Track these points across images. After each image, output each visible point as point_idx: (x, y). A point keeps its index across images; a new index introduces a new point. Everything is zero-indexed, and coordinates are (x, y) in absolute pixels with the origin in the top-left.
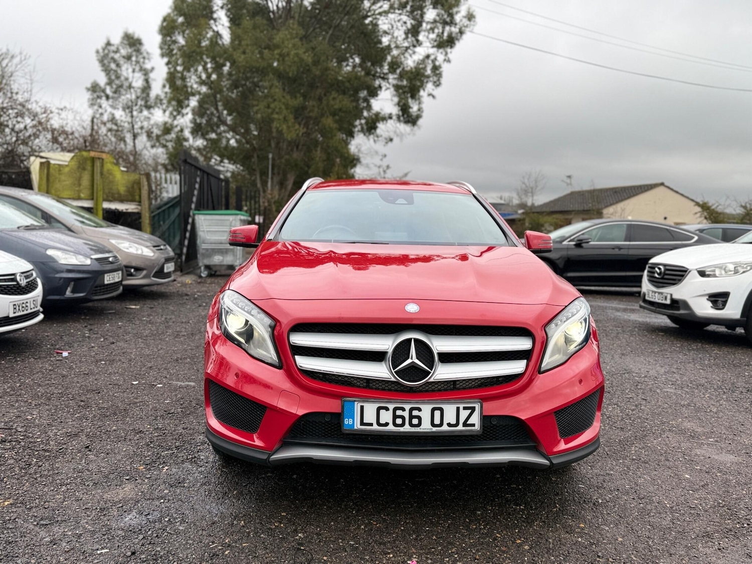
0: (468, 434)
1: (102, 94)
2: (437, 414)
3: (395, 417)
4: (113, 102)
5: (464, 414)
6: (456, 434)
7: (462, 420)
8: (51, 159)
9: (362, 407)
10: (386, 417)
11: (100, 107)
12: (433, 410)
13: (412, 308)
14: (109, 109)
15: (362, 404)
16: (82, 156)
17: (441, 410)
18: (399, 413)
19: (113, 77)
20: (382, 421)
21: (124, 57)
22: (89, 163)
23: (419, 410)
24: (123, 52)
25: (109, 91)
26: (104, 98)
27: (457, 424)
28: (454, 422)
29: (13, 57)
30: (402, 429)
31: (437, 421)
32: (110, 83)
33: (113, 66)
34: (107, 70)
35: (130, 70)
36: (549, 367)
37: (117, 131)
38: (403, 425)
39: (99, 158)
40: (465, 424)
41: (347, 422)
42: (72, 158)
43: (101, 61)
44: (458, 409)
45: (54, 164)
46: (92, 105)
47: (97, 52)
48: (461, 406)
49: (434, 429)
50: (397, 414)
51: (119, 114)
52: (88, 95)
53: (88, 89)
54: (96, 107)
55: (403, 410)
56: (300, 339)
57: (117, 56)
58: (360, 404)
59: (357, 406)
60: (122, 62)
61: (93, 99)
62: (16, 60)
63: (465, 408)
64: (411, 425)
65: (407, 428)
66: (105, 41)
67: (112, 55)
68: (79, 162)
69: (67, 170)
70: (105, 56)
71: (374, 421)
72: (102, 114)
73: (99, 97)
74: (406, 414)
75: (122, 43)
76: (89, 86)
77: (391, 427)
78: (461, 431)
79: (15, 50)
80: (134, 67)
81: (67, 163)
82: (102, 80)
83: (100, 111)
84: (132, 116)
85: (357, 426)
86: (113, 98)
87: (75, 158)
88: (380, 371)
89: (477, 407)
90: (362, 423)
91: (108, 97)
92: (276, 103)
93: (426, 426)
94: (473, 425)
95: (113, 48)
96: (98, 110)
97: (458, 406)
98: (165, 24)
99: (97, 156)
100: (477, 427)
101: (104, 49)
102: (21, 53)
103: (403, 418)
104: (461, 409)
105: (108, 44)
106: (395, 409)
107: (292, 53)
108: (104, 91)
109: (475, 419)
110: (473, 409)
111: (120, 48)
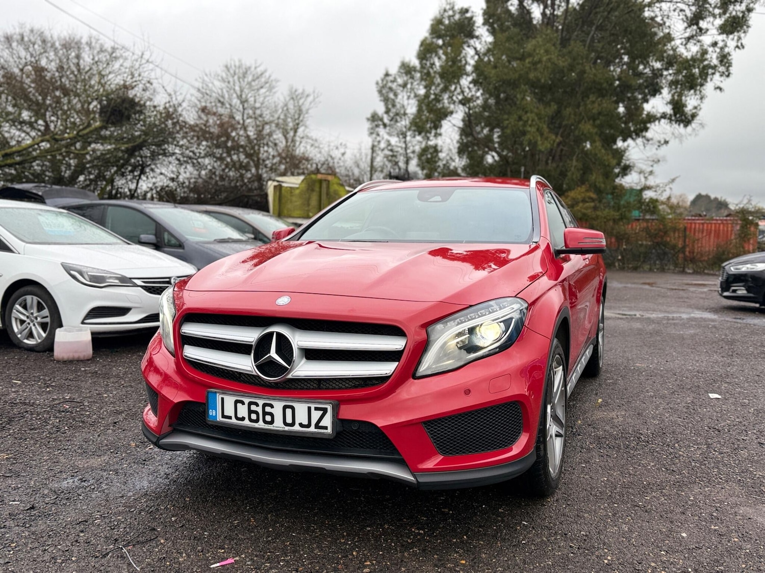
0: (319, 436)
1: (380, 123)
2: (289, 412)
3: (250, 412)
4: (389, 130)
5: (316, 415)
6: (307, 435)
7: (314, 422)
8: (282, 182)
9: (223, 399)
10: (243, 411)
11: (378, 135)
12: (285, 407)
13: (283, 301)
14: (386, 137)
15: (223, 396)
16: (311, 178)
17: (293, 408)
18: (253, 408)
19: (390, 106)
20: (240, 415)
21: (400, 86)
22: (317, 185)
23: (272, 406)
24: (400, 81)
25: (386, 120)
26: (382, 127)
27: (309, 426)
28: (306, 422)
29: (308, 96)
30: (256, 425)
31: (289, 420)
32: (387, 111)
33: (391, 96)
34: (386, 100)
35: (406, 97)
36: (429, 372)
37: (392, 156)
38: (257, 421)
39: (325, 180)
40: (317, 426)
41: (211, 413)
42: (303, 181)
43: (380, 92)
44: (309, 409)
45: (287, 187)
46: (372, 133)
47: (377, 83)
48: (313, 406)
49: (287, 428)
50: (252, 409)
51: (394, 140)
52: (367, 125)
53: (368, 119)
54: (374, 136)
55: (257, 405)
56: (191, 329)
57: (394, 86)
58: (221, 396)
59: (219, 397)
60: (399, 91)
61: (372, 128)
62: (310, 99)
63: (316, 409)
64: (265, 422)
65: (261, 425)
66: (384, 72)
67: (390, 84)
68: (309, 184)
69: (297, 192)
70: (383, 87)
71: (233, 415)
72: (379, 142)
73: (377, 126)
74: (260, 410)
75: (399, 72)
76: (369, 116)
77: (246, 422)
78: (312, 433)
79: (309, 90)
80: (409, 94)
81: (297, 186)
82: (380, 109)
83: (378, 139)
84: (405, 142)
85: (219, 418)
86: (390, 126)
87: (305, 181)
88: (245, 364)
89: (329, 408)
90: (224, 416)
91: (385, 125)
92: (529, 114)
93: (278, 425)
94: (326, 428)
95: (391, 78)
96: (376, 138)
97: (309, 405)
98: (422, 49)
99: (323, 178)
100: (329, 430)
101: (382, 80)
102: (314, 92)
103: (256, 413)
104: (313, 409)
105: (387, 75)
106: (250, 404)
107: (544, 59)
108: (381, 120)
109: (327, 421)
110: (325, 411)
111: (397, 77)
